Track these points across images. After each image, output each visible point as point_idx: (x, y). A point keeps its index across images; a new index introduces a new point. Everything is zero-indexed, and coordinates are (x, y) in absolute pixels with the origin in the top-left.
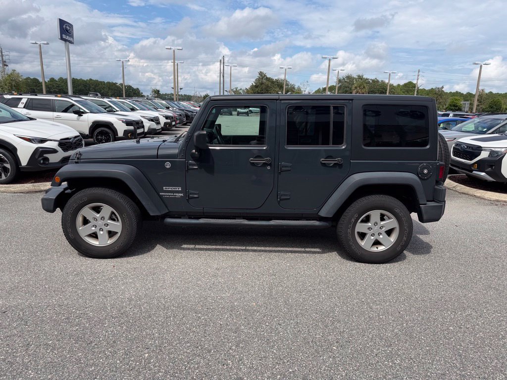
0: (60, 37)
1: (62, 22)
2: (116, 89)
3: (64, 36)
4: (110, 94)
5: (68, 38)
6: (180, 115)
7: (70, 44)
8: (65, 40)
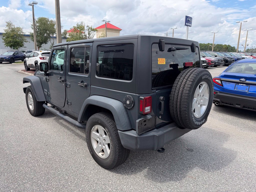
0: (184, 25)
1: (187, 17)
2: (221, 47)
3: (187, 24)
4: (218, 50)
5: (189, 24)
6: (219, 60)
7: (189, 27)
8: (187, 26)
